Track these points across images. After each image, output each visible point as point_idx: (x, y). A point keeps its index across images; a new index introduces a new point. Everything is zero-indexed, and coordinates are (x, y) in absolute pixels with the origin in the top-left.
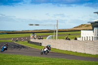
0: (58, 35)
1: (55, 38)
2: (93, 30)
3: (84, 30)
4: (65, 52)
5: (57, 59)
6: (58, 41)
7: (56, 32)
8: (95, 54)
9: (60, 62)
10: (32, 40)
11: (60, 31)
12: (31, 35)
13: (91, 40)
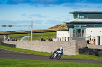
0: (33, 36)
1: (30, 39)
2: (69, 30)
3: (60, 30)
4: (40, 54)
5: (32, 61)
6: (33, 42)
7: (30, 33)
8: (71, 55)
9: (34, 64)
10: (5, 42)
11: (35, 32)
12: (4, 37)
13: (67, 40)
